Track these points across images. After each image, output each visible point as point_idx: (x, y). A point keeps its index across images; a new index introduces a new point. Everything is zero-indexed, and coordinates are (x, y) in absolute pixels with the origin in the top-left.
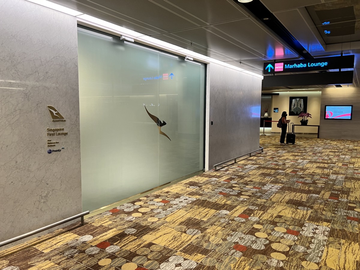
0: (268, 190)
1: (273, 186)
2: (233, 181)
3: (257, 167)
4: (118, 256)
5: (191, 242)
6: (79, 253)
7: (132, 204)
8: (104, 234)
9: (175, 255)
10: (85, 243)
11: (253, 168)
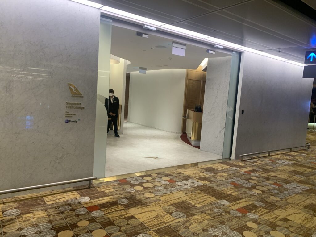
0: (289, 189)
1: (299, 186)
2: (255, 173)
3: (292, 164)
4: (97, 221)
5: (170, 225)
6: (70, 211)
7: (141, 178)
8: (100, 199)
9: (146, 233)
10: (80, 203)
11: (286, 164)
